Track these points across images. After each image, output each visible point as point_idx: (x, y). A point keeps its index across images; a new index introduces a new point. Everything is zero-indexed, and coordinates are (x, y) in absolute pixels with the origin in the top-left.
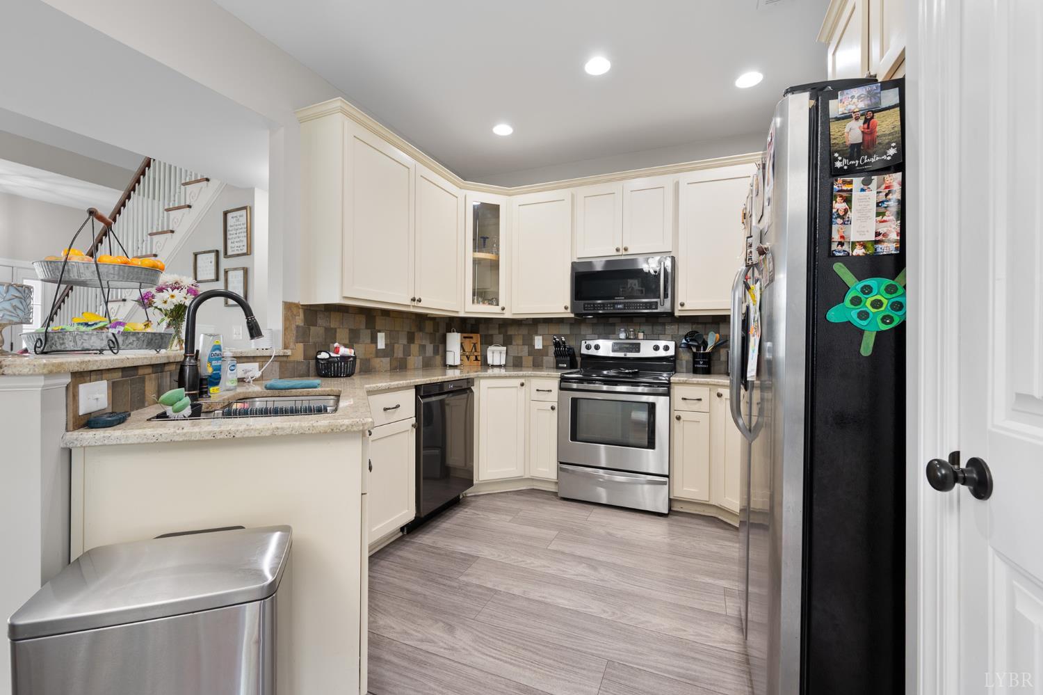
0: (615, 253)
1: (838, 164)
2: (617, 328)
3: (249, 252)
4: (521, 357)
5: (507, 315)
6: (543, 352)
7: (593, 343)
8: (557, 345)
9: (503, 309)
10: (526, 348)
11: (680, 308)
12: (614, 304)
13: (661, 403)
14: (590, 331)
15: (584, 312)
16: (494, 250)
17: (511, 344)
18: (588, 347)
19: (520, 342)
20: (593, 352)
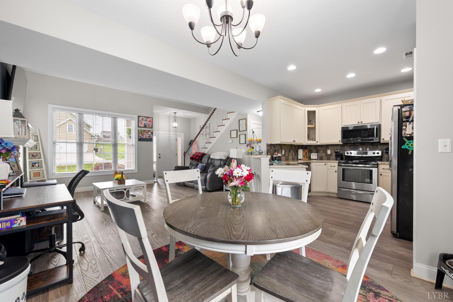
0: (358, 123)
1: (404, 120)
2: (358, 147)
3: (246, 130)
4: (323, 157)
5: (318, 144)
6: (331, 155)
7: (349, 152)
8: (336, 152)
9: (317, 142)
10: (324, 154)
11: (382, 140)
12: (357, 140)
13: (375, 170)
14: (348, 148)
15: (346, 142)
16: (314, 124)
17: (319, 152)
18: (348, 153)
19: (322, 152)
20: (349, 155)
